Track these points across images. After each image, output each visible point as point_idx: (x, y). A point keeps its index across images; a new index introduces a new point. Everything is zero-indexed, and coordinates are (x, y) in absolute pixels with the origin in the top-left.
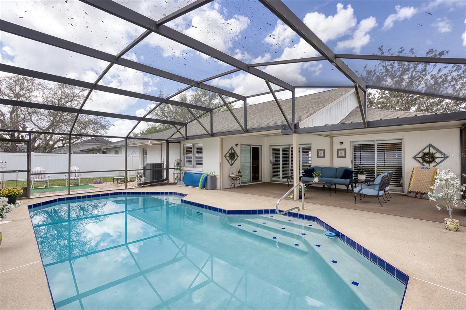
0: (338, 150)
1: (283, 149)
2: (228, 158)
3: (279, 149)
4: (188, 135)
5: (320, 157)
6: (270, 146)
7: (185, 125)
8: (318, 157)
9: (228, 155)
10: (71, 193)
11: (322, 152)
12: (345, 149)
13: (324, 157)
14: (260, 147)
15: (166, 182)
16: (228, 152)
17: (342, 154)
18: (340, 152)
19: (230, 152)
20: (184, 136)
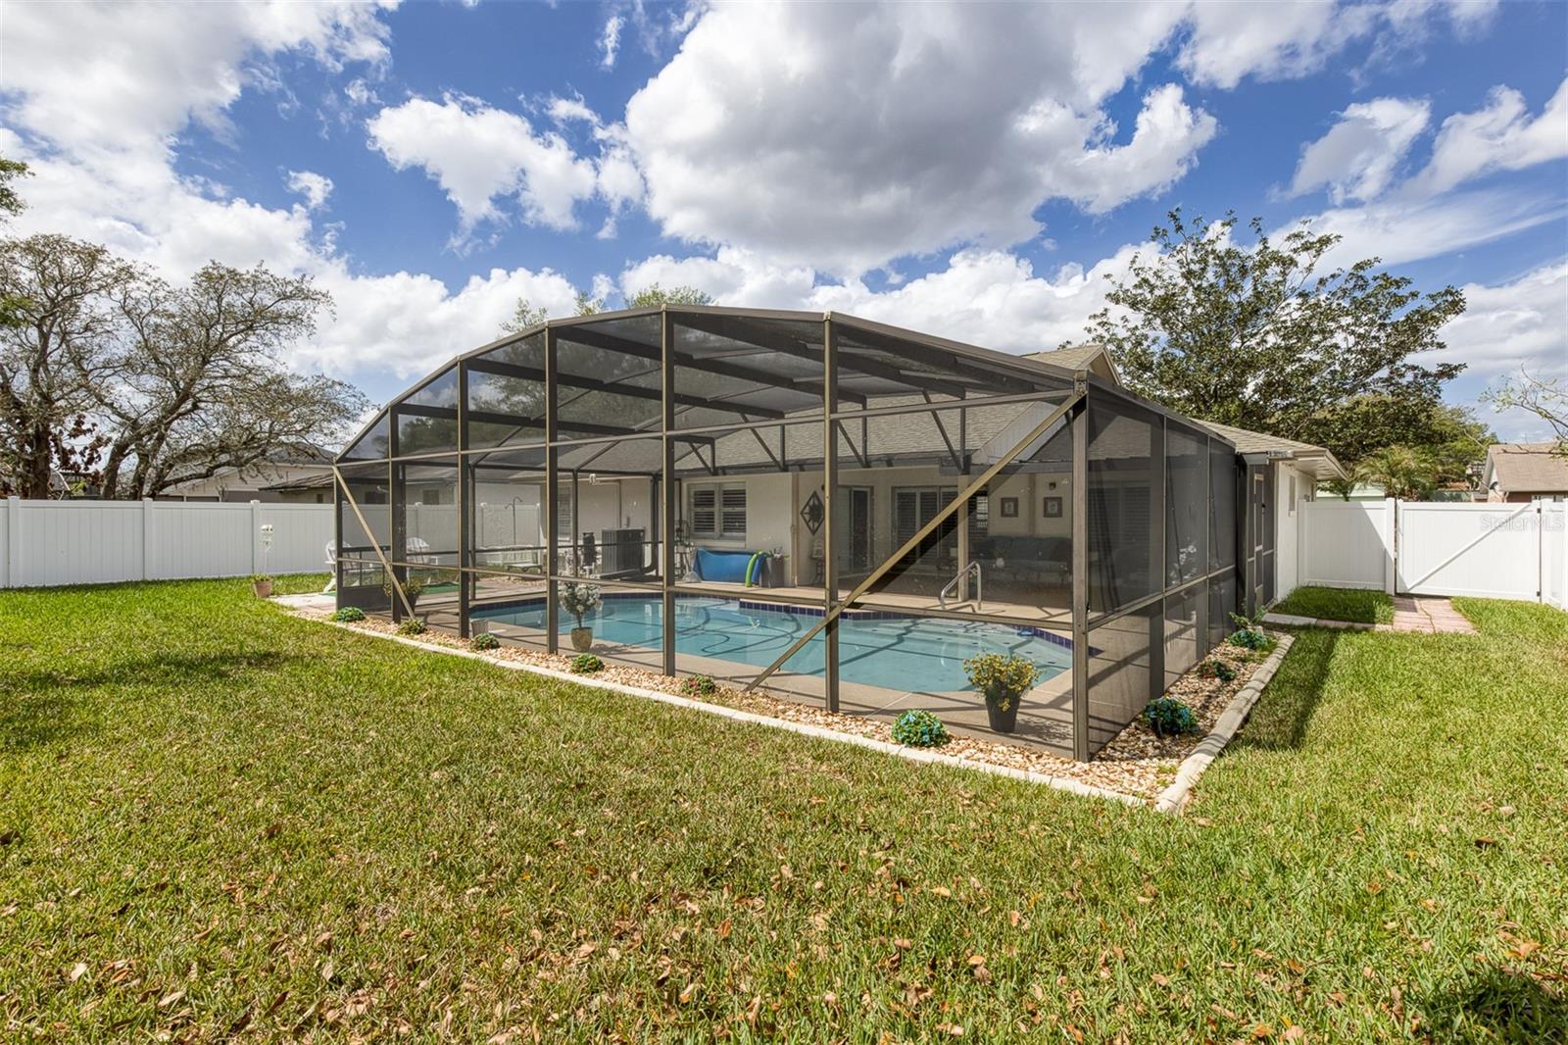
0: (1046, 500)
1: (923, 495)
2: (807, 517)
3: (914, 495)
4: (717, 465)
5: (1007, 516)
6: (893, 488)
7: (710, 441)
8: (1002, 516)
9: (807, 510)
10: (477, 597)
11: (1012, 504)
12: (1060, 499)
13: (1016, 514)
14: (868, 490)
15: (653, 573)
16: (808, 504)
17: (1053, 508)
18: (1049, 504)
19: (811, 503)
20: (709, 464)
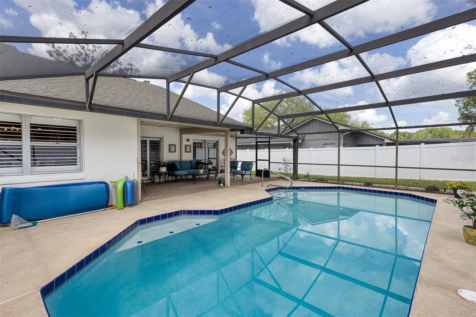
5: (171, 152)
8: (169, 152)
11: (174, 147)
12: (191, 145)
13: (175, 151)
18: (187, 147)
